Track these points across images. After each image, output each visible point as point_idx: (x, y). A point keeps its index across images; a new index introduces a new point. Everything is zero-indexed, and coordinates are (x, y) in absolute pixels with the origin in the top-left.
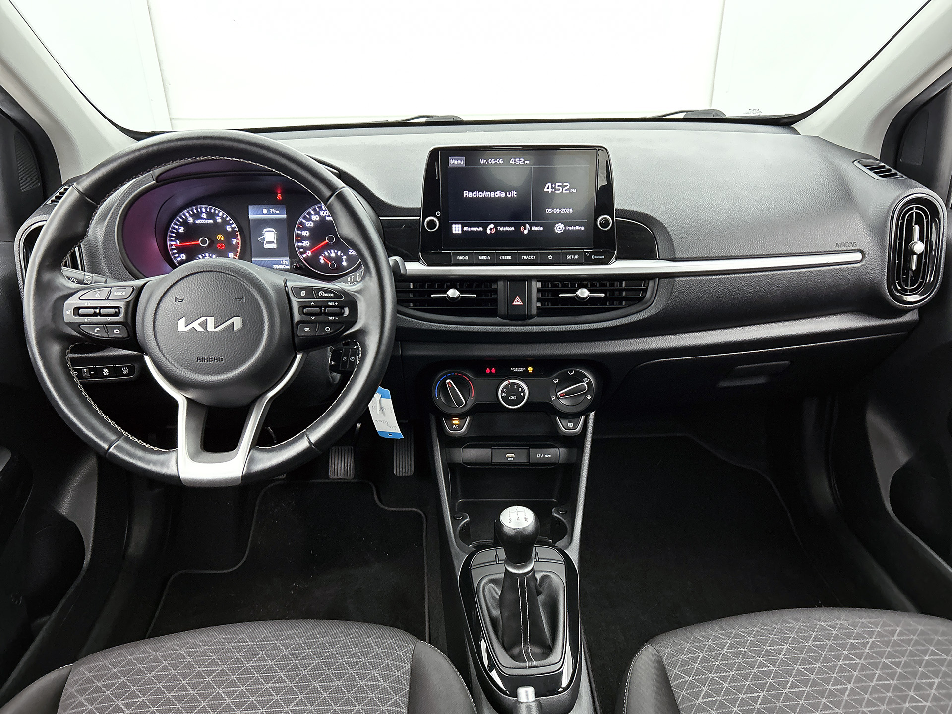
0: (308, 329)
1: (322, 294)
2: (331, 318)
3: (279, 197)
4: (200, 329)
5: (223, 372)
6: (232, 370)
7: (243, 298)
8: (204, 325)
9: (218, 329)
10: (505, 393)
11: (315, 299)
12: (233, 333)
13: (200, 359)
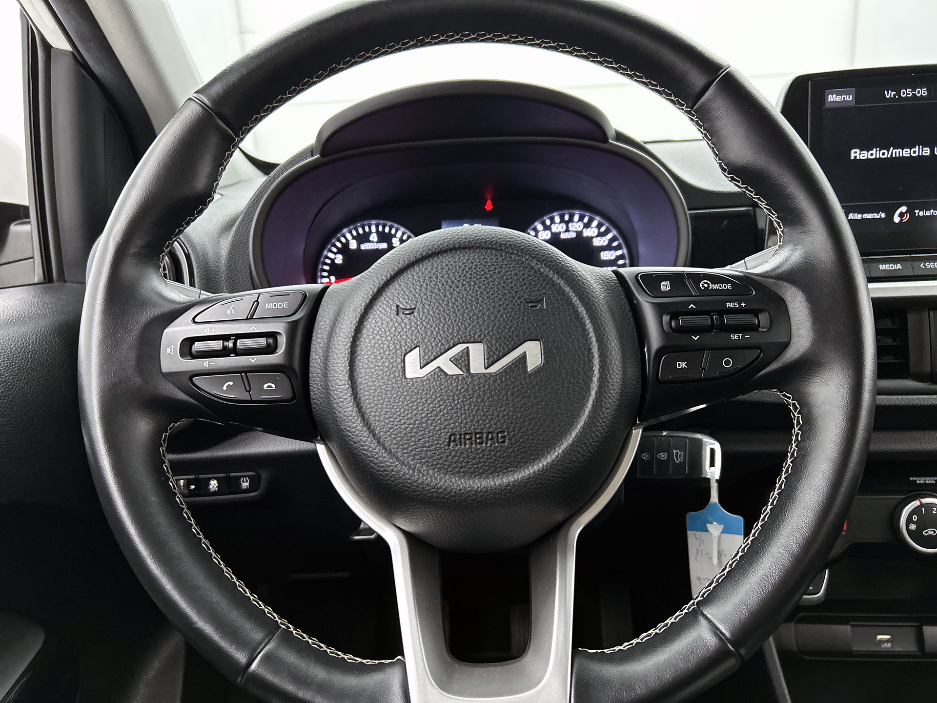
0: (684, 365)
1: (706, 285)
2: (734, 337)
3: (489, 206)
4: (452, 370)
5: (507, 468)
6: (526, 463)
7: (543, 298)
8: (462, 361)
9: (495, 368)
10: (914, 522)
11: (693, 296)
12: (525, 379)
13: (454, 441)
